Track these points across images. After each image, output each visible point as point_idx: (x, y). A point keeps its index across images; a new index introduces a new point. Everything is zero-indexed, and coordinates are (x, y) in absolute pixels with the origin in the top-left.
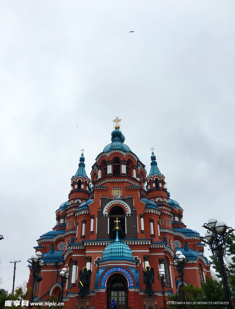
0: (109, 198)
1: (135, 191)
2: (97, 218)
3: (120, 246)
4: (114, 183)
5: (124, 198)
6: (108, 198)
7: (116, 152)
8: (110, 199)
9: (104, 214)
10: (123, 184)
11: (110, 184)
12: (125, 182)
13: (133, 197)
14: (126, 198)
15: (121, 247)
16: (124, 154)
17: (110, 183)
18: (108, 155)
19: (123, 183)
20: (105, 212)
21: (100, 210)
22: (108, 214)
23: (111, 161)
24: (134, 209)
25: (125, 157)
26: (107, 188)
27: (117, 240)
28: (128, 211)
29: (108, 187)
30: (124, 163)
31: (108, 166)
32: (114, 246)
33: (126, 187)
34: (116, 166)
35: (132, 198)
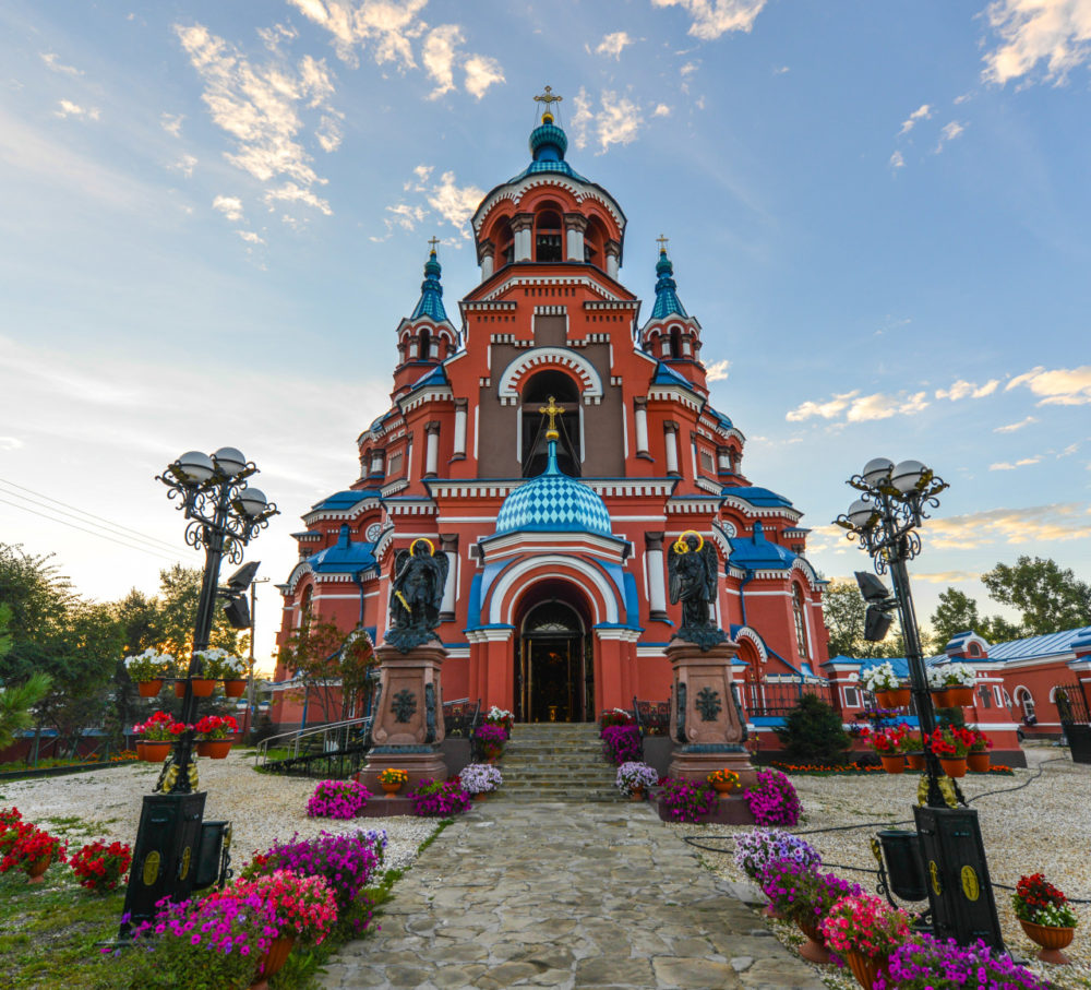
0: (520, 343)
1: (618, 318)
2: (477, 409)
3: (565, 487)
4: (540, 290)
5: (577, 343)
6: (517, 344)
7: (549, 183)
8: (524, 343)
9: (501, 394)
10: (573, 295)
11: (527, 294)
12: (581, 286)
13: (608, 338)
14: (584, 343)
15: (569, 491)
16: (579, 190)
17: (526, 290)
18: (516, 193)
19: (573, 290)
20: (507, 388)
21: (488, 383)
22: (516, 395)
23: (529, 215)
24: (613, 381)
25: (579, 200)
26: (513, 307)
27: (552, 469)
28: (591, 386)
29: (516, 304)
30: (577, 225)
31: (517, 235)
32: (541, 488)
33: (585, 304)
34: (547, 237)
35: (606, 344)
